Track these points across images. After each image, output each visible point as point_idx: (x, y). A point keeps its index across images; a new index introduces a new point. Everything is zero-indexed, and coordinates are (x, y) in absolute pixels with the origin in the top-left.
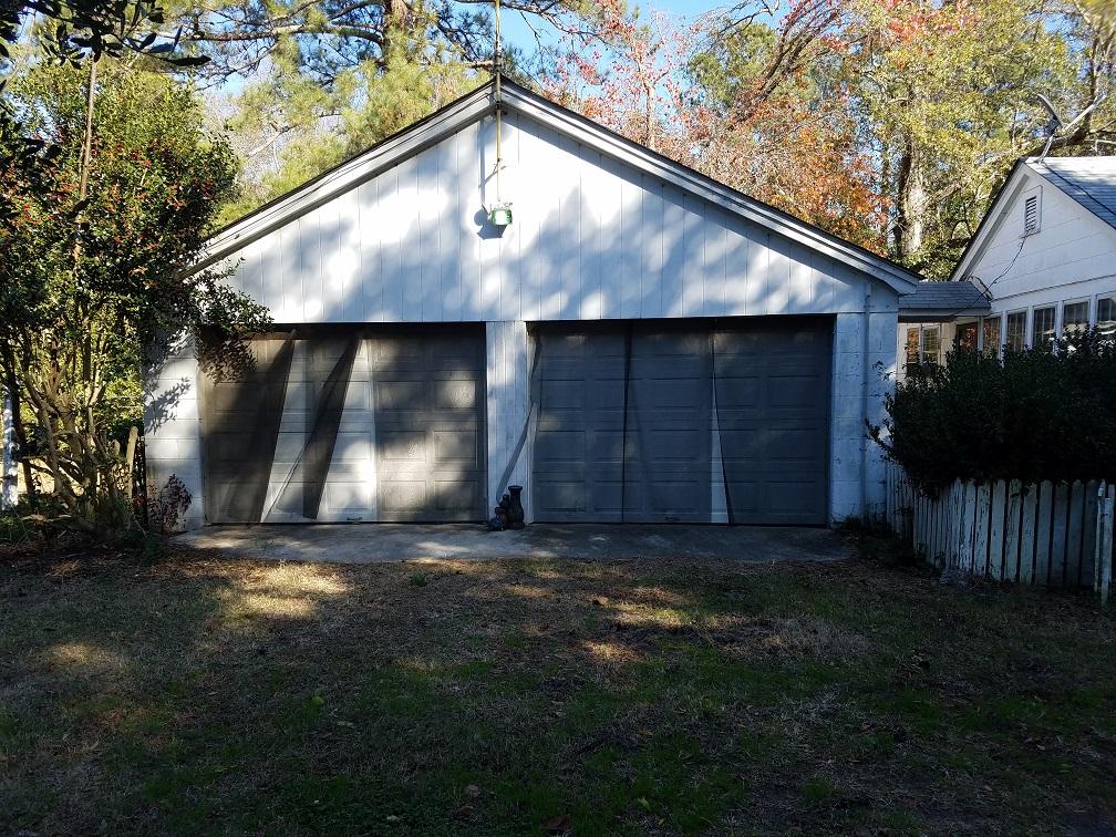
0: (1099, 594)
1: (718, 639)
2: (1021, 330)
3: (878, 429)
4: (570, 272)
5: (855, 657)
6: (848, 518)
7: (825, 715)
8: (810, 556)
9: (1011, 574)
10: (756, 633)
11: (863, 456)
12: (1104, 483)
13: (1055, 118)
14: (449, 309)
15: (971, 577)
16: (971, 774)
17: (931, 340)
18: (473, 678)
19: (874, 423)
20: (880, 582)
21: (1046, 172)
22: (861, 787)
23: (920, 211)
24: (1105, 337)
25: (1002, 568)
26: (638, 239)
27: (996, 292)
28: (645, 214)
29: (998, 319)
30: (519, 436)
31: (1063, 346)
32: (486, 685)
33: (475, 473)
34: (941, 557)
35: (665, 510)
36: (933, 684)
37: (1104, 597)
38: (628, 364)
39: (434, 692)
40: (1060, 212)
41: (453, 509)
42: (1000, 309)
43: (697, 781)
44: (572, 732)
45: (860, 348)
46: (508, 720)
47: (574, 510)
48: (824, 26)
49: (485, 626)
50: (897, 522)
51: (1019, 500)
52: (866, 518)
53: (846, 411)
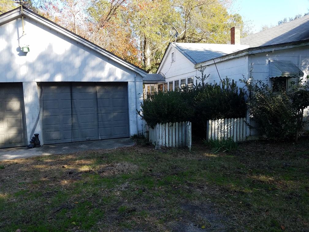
0: (189, 148)
1: (99, 172)
2: (172, 86)
3: (139, 111)
4: (50, 67)
5: (134, 171)
6: (134, 135)
7: (126, 188)
8: (125, 146)
9: (171, 145)
10: (110, 169)
11: (137, 119)
12: (189, 122)
13: (177, 33)
14: (9, 78)
15: (162, 147)
16: (160, 197)
17: (153, 89)
18: (20, 196)
19: (139, 110)
20: (141, 150)
21: (175, 46)
22: (134, 206)
23: (149, 55)
24: (189, 87)
25: (169, 144)
26: (71, 58)
27: (166, 76)
28: (72, 51)
29: (167, 83)
30: (37, 118)
31: (180, 90)
32: (25, 197)
33: (22, 130)
34: (155, 142)
35: (86, 137)
36: (152, 175)
37: (190, 149)
38: (71, 95)
39: (6, 202)
40: (179, 57)
41: (15, 143)
42: (167, 81)
43: (90, 214)
44: (53, 207)
45: (134, 91)
46: (32, 207)
47: (57, 140)
48: (122, 3)
49: (25, 179)
50: (145, 134)
51: (171, 127)
52: (138, 134)
53: (132, 107)
